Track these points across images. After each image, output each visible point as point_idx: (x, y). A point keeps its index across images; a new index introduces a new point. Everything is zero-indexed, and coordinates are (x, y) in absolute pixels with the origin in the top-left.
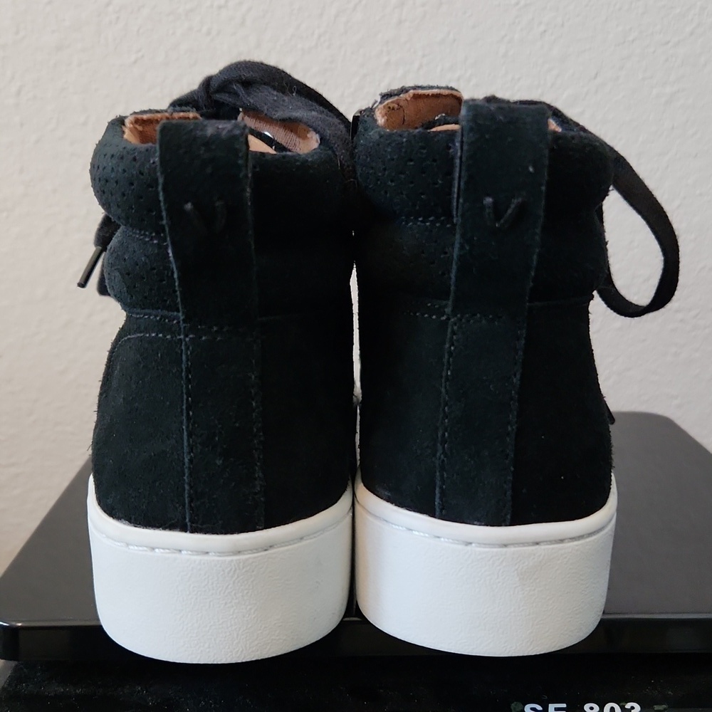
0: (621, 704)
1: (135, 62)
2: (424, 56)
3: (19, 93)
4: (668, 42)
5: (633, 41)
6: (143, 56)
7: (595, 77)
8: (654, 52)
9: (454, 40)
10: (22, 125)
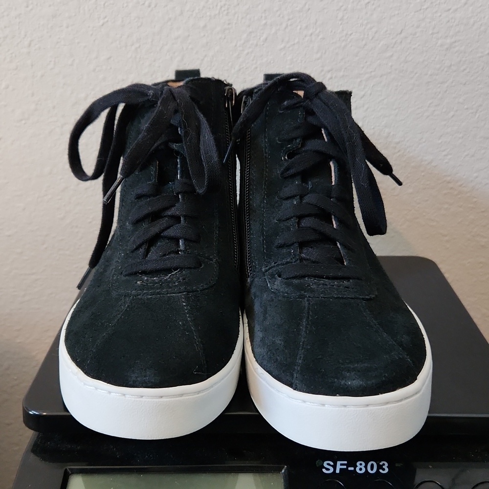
0: (378, 462)
1: (103, 25)
2: (289, 20)
3: (30, 45)
4: (450, 10)
5: (427, 9)
6: (107, 21)
7: (401, 33)
8: (440, 16)
9: (309, 9)
10: (32, 65)
